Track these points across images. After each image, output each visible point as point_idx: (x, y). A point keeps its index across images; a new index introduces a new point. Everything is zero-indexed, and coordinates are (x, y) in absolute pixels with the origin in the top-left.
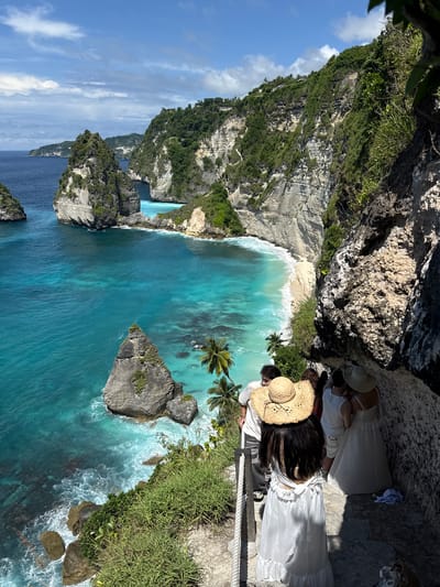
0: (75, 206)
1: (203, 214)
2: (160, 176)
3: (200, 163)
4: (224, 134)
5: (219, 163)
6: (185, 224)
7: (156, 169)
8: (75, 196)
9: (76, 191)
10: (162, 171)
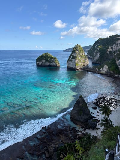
0: (72, 63)
1: (107, 67)
2: (96, 56)
3: (108, 53)
4: (117, 44)
5: (115, 52)
6: (101, 69)
7: (95, 54)
8: (72, 61)
9: (72, 59)
10: (96, 55)
